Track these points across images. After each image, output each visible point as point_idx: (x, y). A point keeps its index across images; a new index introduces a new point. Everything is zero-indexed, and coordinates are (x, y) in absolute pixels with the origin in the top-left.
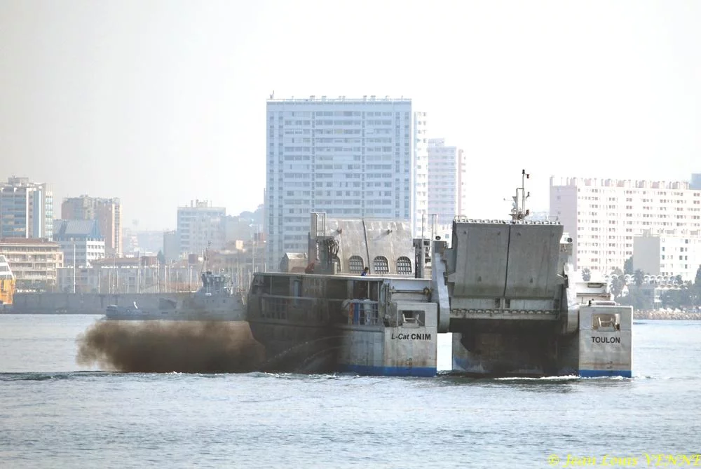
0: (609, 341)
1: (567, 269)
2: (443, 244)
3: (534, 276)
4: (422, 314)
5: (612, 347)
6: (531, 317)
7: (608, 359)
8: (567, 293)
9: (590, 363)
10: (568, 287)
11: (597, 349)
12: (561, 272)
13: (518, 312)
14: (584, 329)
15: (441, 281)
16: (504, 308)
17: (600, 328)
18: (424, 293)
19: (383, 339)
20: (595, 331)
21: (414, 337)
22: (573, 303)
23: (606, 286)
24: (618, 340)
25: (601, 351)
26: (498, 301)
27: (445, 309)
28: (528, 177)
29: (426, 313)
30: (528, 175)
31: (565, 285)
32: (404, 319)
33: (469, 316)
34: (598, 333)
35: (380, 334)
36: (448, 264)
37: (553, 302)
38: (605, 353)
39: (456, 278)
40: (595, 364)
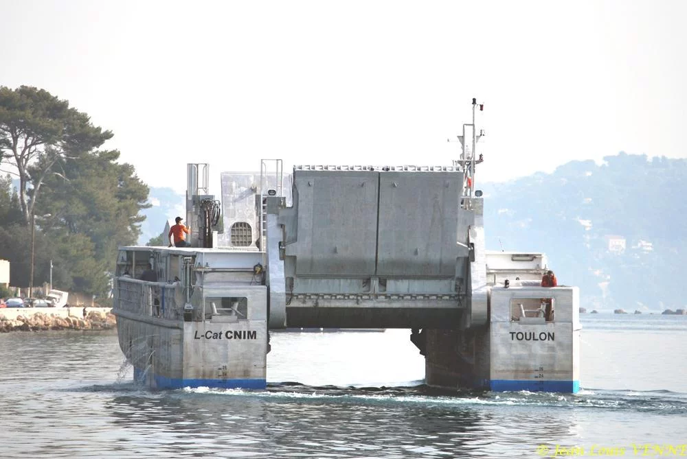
0: (537, 336)
1: (475, 235)
2: (280, 203)
3: (421, 247)
4: (243, 301)
5: (543, 346)
6: (420, 305)
7: (535, 364)
8: (472, 269)
9: (508, 371)
10: (473, 260)
11: (519, 350)
12: (465, 240)
13: (400, 297)
14: (497, 321)
15: (275, 253)
16: (377, 291)
17: (524, 318)
18: (254, 272)
19: (181, 340)
20: (516, 324)
21: (229, 335)
22: (479, 284)
23: (541, 258)
24: (551, 336)
25: (524, 353)
26: (367, 282)
27: (279, 295)
28: (481, 109)
29: (249, 300)
30: (482, 106)
31: (470, 258)
32: (215, 310)
33: (323, 304)
34: (521, 326)
35: (178, 331)
36: (287, 229)
37: (453, 282)
38: (532, 356)
39: (299, 250)
40: (516, 371)
